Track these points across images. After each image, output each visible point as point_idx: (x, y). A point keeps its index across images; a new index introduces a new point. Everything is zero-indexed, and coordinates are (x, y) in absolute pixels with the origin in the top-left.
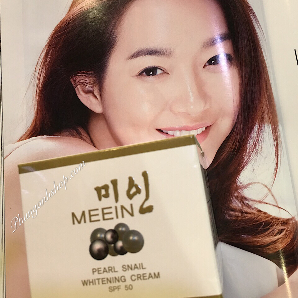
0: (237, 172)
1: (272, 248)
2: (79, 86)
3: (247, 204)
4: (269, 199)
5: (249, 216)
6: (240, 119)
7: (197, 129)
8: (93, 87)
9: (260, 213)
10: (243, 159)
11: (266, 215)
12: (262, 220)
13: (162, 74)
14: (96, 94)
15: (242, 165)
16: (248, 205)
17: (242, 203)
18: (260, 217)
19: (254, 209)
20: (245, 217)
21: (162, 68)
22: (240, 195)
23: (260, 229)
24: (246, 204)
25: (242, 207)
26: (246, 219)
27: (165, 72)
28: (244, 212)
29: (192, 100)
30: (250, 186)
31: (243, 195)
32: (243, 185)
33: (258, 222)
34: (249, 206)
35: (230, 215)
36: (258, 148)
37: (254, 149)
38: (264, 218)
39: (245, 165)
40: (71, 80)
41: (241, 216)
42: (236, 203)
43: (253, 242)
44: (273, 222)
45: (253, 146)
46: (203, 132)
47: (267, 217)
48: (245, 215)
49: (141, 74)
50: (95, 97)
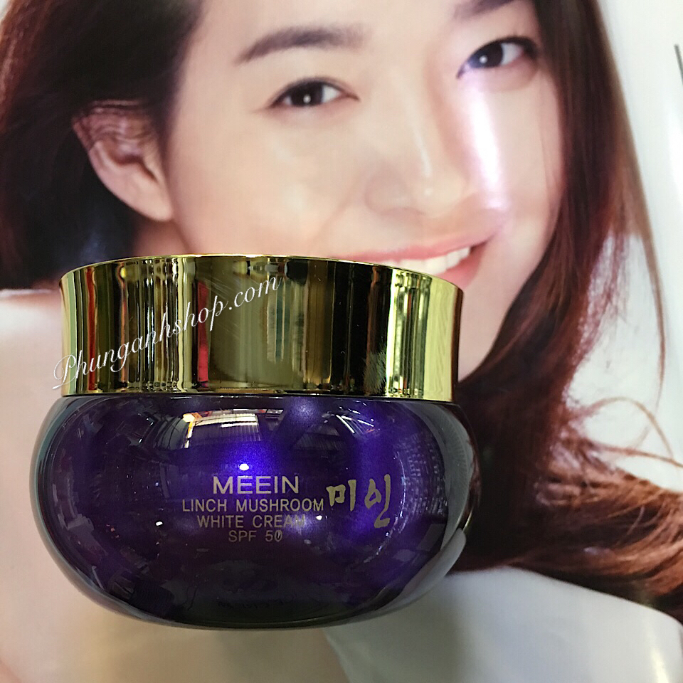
0: (564, 372)
1: (667, 577)
2: (99, 145)
3: (597, 460)
4: (651, 444)
5: (602, 493)
6: (566, 221)
7: (446, 253)
8: (141, 144)
9: (630, 484)
10: (578, 334)
11: (647, 489)
12: (636, 503)
13: (338, 99)
14: (152, 165)
15: (575, 352)
16: (597, 464)
17: (581, 458)
18: (633, 494)
19: (616, 474)
20: (592, 496)
21: (337, 84)
22: (574, 437)
23: (633, 526)
24: (592, 461)
25: (583, 469)
26: (595, 503)
27: (347, 95)
28: (587, 482)
29: (427, 169)
30: (603, 409)
31: (583, 437)
32: (582, 408)
33: (629, 509)
34: (600, 466)
35: (550, 495)
36: (617, 301)
37: (606, 304)
38: (643, 495)
39: (585, 352)
40: (76, 127)
41: (582, 494)
42: (566, 460)
43: (617, 566)
44: (664, 504)
45: (602, 296)
46: (463, 263)
47: (651, 493)
48: (593, 491)
49: (277, 103)
50: (150, 174)
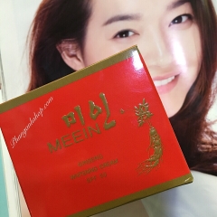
2: (64, 52)
8: (76, 51)
13: (133, 35)
15: (208, 105)
17: (211, 137)
20: (215, 148)
24: (215, 138)
25: (212, 140)
27: (136, 34)
28: (213, 144)
29: (161, 54)
31: (211, 130)
32: (211, 122)
39: (211, 105)
40: (57, 47)
41: (212, 148)
42: (207, 138)
50: (79, 60)
